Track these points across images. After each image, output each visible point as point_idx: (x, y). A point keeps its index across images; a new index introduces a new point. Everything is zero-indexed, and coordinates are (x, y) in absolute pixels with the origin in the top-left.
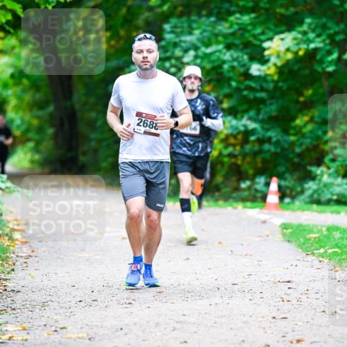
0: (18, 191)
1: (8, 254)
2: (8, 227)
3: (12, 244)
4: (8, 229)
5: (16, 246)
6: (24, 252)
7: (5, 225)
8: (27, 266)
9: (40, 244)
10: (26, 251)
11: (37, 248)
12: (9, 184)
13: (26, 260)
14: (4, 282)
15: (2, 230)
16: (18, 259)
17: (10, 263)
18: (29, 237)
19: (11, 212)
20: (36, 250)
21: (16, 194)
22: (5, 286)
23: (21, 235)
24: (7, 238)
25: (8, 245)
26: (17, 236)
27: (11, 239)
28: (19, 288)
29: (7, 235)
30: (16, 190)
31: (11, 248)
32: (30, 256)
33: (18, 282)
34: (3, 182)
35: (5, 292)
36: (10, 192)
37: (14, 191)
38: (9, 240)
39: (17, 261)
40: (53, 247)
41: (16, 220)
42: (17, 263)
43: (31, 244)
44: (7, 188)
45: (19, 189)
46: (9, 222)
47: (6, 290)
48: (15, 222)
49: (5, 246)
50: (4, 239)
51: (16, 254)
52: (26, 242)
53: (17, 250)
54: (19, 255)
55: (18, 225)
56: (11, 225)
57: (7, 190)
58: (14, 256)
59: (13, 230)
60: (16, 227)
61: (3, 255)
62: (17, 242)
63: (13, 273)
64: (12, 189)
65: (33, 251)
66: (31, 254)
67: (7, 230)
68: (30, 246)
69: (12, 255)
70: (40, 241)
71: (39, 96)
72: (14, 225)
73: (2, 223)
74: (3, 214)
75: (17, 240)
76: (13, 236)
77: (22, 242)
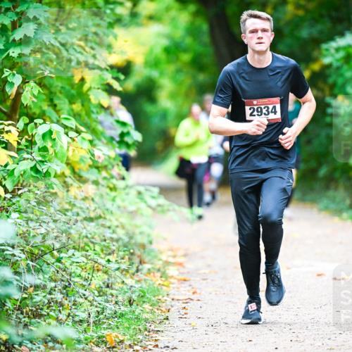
0: (174, 210)
1: (160, 297)
2: (160, 260)
3: (166, 283)
4: (161, 262)
5: (171, 285)
6: (182, 294)
7: (156, 257)
8: (185, 314)
9: (205, 282)
10: (184, 292)
11: (200, 289)
12: (162, 201)
13: (184, 305)
14: (154, 335)
15: (152, 264)
16: (173, 303)
17: (163, 309)
18: (188, 273)
19: (165, 239)
20: (198, 291)
21: (171, 214)
22: (156, 340)
23: (178, 270)
24: (158, 274)
25: (159, 284)
26: (172, 271)
27: (164, 275)
28: (175, 343)
29: (159, 270)
30: (171, 208)
31: (164, 288)
32: (192, 300)
33: (173, 335)
34: (153, 197)
35: (156, 349)
36: (163, 212)
37: (169, 210)
38: (161, 277)
39: (172, 306)
40: (221, 287)
41: (171, 250)
42: (172, 309)
43: (192, 283)
44: (159, 205)
45: (176, 207)
46: (161, 253)
47: (157, 346)
48: (170, 253)
49: (156, 286)
50: (154, 276)
51: (171, 296)
52: (185, 280)
53: (172, 292)
54: (176, 297)
55: (174, 257)
56: (164, 257)
57: (159, 209)
58: (169, 300)
59: (167, 263)
60: (171, 260)
61: (154, 299)
62: (172, 280)
63: (167, 322)
64: (166, 208)
65: (194, 293)
66: (192, 297)
67: (159, 264)
68: (190, 286)
69: (165, 298)
70: (204, 279)
71: (202, 77)
72: (169, 256)
73: (152, 254)
74: (154, 242)
75: (172, 277)
76: (167, 272)
77: (179, 280)
